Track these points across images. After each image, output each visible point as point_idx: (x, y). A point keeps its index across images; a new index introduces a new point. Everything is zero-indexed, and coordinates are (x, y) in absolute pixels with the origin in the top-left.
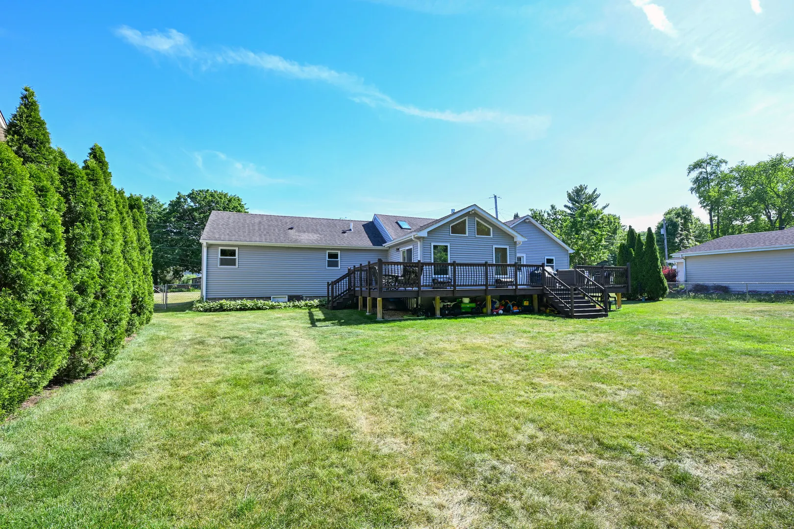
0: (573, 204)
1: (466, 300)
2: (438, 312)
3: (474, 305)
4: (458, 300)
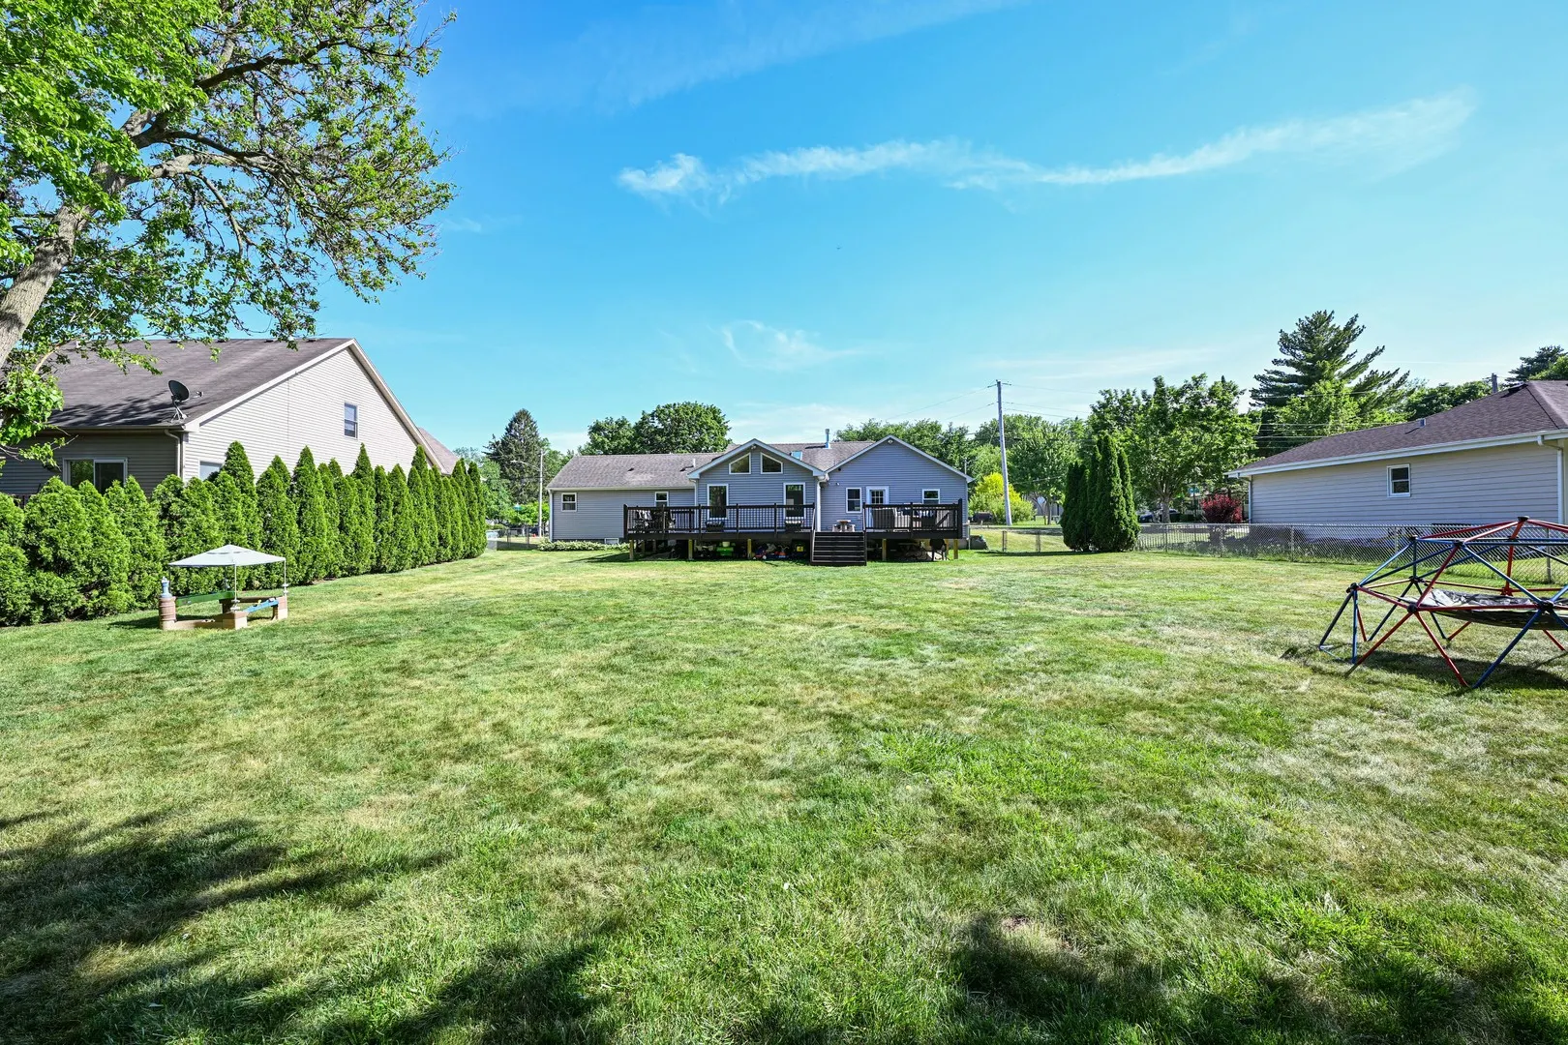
0: (1294, 354)
1: (725, 543)
2: (690, 555)
3: (732, 549)
4: (718, 543)
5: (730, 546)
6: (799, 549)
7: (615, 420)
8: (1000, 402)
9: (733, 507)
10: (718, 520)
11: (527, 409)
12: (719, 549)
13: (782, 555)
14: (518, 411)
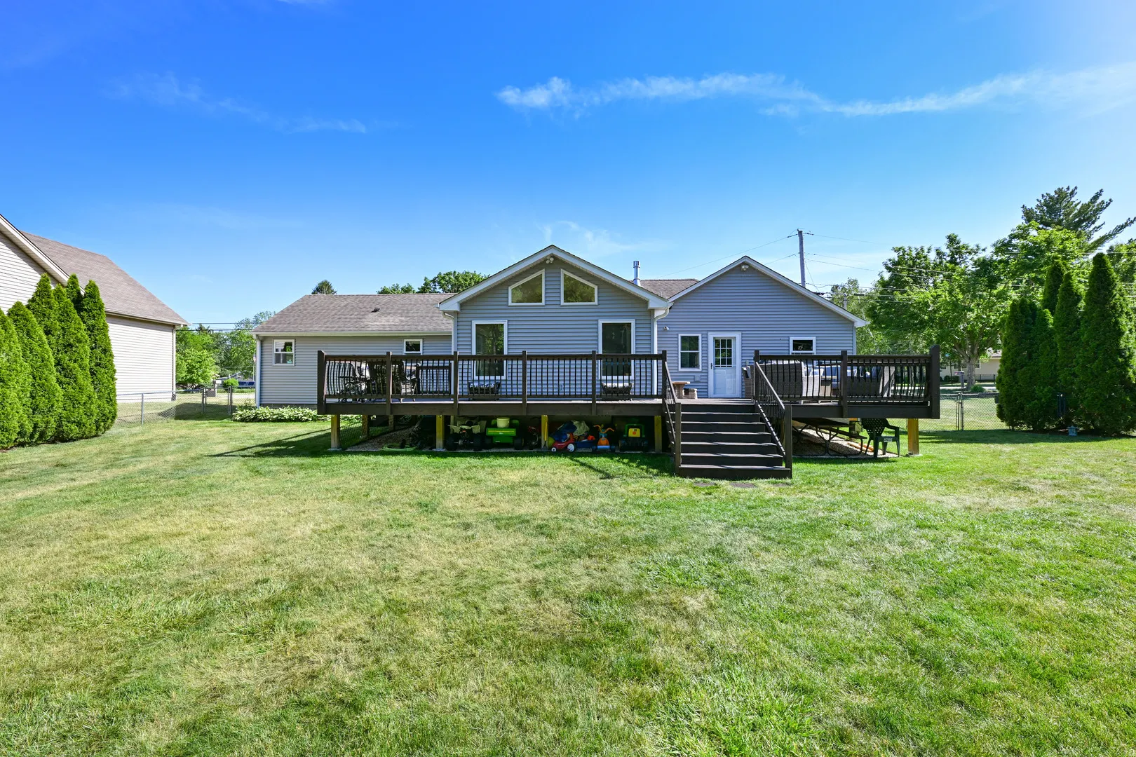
1: (502, 423)
2: (439, 442)
3: (513, 432)
4: (490, 422)
5: (511, 426)
6: (634, 433)
7: (401, 286)
8: (801, 253)
9: (517, 358)
10: (489, 380)
11: (328, 280)
12: (491, 432)
13: (604, 444)
14: (320, 281)
